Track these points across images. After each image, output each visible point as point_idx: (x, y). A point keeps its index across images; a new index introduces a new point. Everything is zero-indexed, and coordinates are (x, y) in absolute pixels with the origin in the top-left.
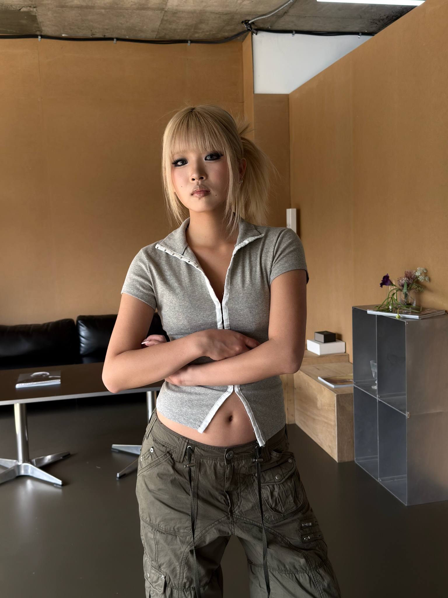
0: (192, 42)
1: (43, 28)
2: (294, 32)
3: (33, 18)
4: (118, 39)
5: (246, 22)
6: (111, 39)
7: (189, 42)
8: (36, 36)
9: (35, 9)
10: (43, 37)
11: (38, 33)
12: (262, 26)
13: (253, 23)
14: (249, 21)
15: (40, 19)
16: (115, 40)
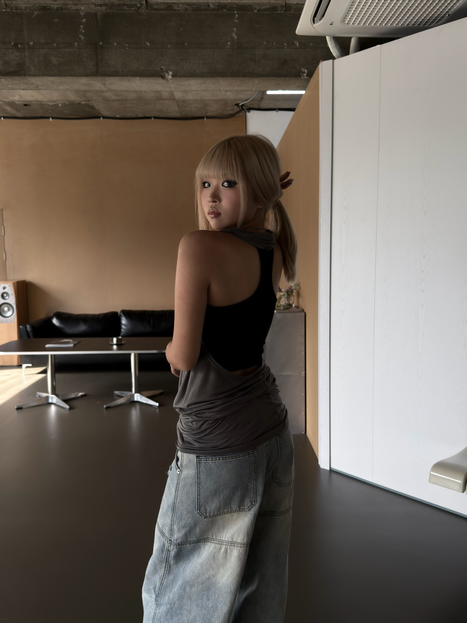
0: (208, 118)
1: (102, 113)
2: (277, 110)
3: (92, 107)
4: (155, 118)
5: (237, 105)
6: (150, 118)
7: (205, 118)
8: (99, 117)
9: (90, 103)
10: (104, 117)
11: (100, 115)
12: (251, 107)
13: (243, 105)
14: (239, 104)
15: (97, 108)
16: (153, 118)
